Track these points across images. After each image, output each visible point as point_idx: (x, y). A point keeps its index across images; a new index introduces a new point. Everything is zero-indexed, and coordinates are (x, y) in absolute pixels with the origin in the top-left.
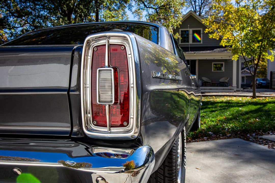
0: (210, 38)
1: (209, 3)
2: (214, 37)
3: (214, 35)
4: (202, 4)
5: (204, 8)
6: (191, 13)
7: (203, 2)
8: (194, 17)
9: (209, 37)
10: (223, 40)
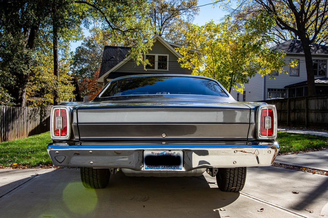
0: (181, 68)
1: (169, 25)
2: (185, 67)
3: (186, 65)
4: (162, 25)
5: (164, 30)
6: (157, 37)
7: (163, 24)
8: (160, 41)
9: (181, 66)
10: (194, 70)
